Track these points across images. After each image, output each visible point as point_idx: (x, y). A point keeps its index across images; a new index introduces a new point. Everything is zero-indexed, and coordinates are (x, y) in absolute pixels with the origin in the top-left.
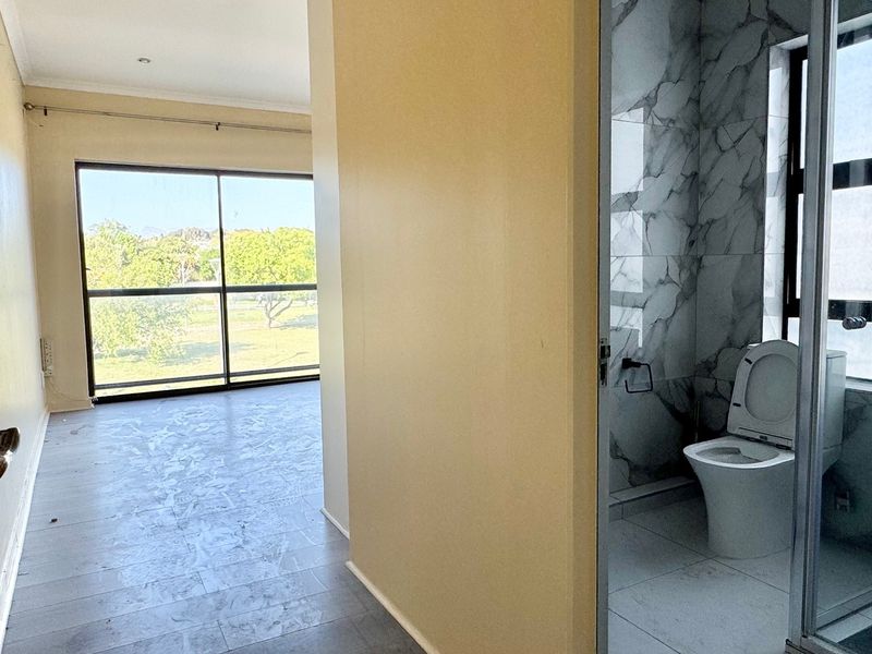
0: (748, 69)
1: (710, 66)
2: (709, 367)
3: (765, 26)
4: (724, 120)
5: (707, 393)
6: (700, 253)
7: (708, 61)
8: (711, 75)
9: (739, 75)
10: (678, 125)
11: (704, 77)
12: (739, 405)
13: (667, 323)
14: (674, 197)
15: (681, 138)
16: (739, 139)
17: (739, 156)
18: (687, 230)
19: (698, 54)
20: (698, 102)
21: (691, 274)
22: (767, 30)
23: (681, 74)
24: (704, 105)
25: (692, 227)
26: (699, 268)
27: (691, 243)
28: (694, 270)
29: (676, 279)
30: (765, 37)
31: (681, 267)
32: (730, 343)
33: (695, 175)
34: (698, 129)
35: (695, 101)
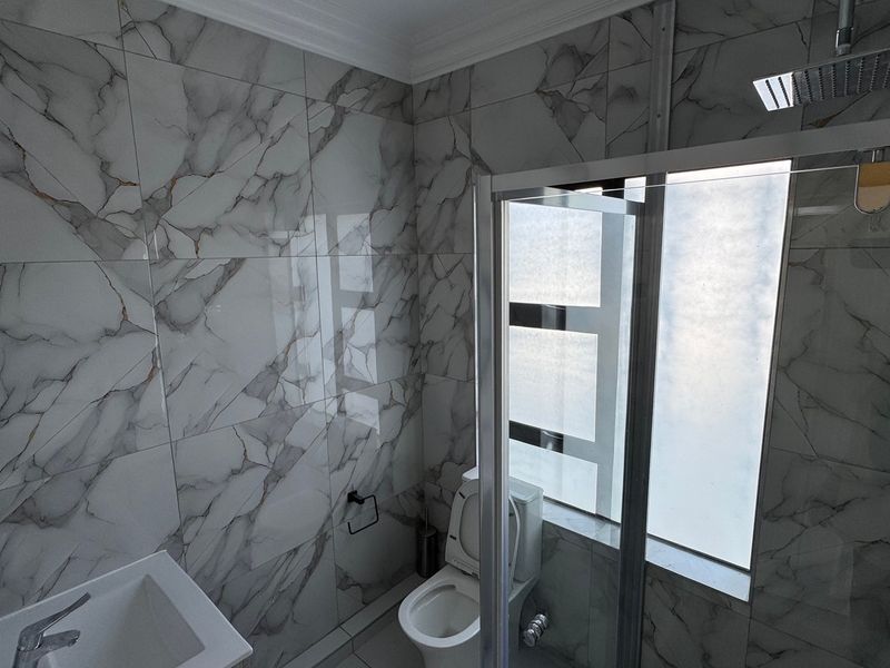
0: (456, 202)
1: (424, 193)
2: (435, 474)
3: (469, 164)
4: (438, 248)
5: (434, 498)
6: (423, 370)
7: (421, 187)
8: (425, 200)
9: (448, 208)
10: (395, 252)
11: (419, 202)
12: (455, 538)
13: (393, 443)
14: (395, 323)
15: (399, 264)
16: (451, 271)
17: (452, 287)
18: (409, 352)
19: (412, 178)
20: (414, 226)
21: (416, 391)
22: (470, 169)
23: (396, 200)
24: (420, 230)
25: (413, 348)
26: (423, 384)
27: (414, 363)
28: (418, 385)
29: (400, 400)
30: (468, 176)
31: (405, 387)
32: (450, 458)
33: (415, 297)
34: (417, 253)
35: (411, 225)
